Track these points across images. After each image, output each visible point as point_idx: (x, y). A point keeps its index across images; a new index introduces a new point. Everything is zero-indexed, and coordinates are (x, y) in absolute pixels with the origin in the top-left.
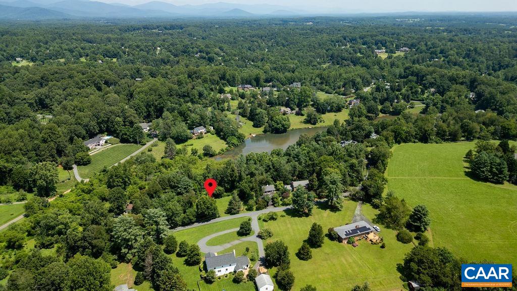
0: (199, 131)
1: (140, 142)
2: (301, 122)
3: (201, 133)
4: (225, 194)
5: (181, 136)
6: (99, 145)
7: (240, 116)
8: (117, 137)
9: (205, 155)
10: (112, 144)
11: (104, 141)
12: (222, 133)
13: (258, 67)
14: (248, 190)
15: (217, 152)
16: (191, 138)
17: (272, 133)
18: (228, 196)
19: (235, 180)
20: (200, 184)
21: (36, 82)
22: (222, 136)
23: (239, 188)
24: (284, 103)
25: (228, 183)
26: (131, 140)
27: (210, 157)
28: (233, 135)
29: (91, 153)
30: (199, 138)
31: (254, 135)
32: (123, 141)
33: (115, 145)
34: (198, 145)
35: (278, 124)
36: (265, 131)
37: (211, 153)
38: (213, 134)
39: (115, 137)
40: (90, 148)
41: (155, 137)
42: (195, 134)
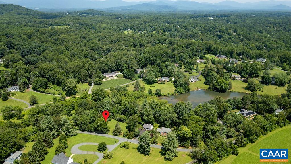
2: (243, 88)
3: (165, 81)
6: (112, 76)
7: (201, 75)
8: (123, 74)
9: (156, 94)
10: (119, 77)
11: (116, 75)
13: (248, 44)
15: (164, 95)
16: (157, 83)
17: (214, 90)
21: (114, 41)
24: (239, 71)
26: (128, 77)
27: (158, 96)
29: (105, 80)
30: (161, 84)
31: (200, 89)
32: (125, 77)
35: (219, 85)
36: (209, 88)
38: (171, 83)
40: (107, 77)
41: (142, 78)
42: (161, 81)
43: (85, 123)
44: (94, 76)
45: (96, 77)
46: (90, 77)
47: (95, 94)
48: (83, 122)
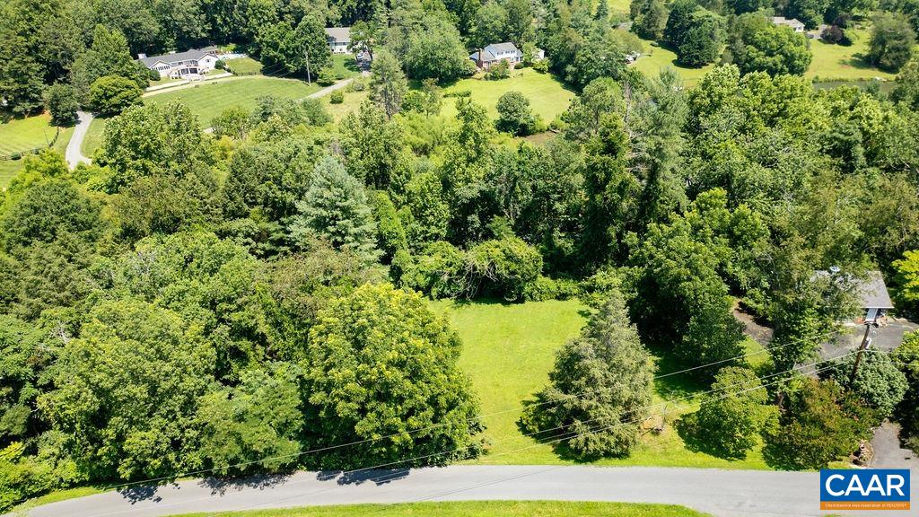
0: (498, 58)
1: (314, 78)
3: (505, 64)
4: (545, 282)
5: (435, 62)
6: (194, 71)
8: (256, 56)
10: (235, 74)
11: (213, 62)
12: (570, 68)
14: (704, 288)
15: (546, 123)
16: (468, 75)
18: (562, 297)
19: (614, 207)
20: (419, 214)
22: (569, 78)
23: (639, 262)
25: (569, 228)
26: (292, 67)
28: (608, 73)
30: (494, 78)
32: (273, 68)
33: (243, 77)
34: (485, 96)
37: (522, 121)
38: (541, 71)
39: (251, 56)
40: (163, 74)
41: (368, 68)
42: (485, 65)
43: (165, 385)
44: (78, 69)
45: (96, 71)
46: (55, 72)
47: (134, 145)
48: (132, 389)
